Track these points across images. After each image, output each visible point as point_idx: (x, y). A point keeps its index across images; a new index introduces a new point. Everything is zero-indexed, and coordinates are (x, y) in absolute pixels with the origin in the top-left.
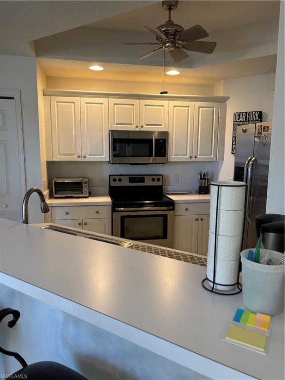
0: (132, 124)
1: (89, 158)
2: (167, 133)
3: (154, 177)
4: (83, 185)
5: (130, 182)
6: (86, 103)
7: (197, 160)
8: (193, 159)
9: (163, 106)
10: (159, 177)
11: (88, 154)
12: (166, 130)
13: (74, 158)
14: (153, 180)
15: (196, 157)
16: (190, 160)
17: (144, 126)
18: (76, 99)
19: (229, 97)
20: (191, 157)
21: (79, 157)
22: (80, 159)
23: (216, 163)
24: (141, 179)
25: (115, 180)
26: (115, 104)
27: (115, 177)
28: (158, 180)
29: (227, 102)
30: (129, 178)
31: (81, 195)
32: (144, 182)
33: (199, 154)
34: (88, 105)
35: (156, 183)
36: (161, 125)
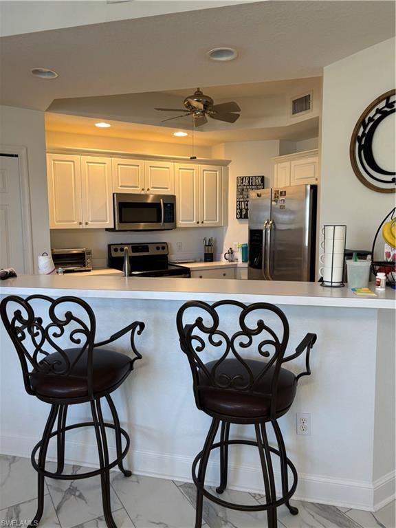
0: (136, 187)
1: (92, 225)
2: (174, 197)
3: (158, 245)
4: (86, 256)
5: (133, 252)
6: (87, 162)
7: (204, 225)
8: (200, 225)
9: (168, 168)
10: (164, 246)
11: (90, 220)
12: (173, 194)
13: (75, 225)
14: (158, 248)
15: (202, 222)
16: (196, 225)
17: (151, 189)
18: (76, 158)
19: (230, 161)
20: (198, 223)
21: (80, 223)
22: (81, 227)
23: (220, 228)
24: (144, 247)
25: (116, 250)
26: (119, 164)
27: (116, 247)
28: (163, 248)
29: (229, 166)
30: (132, 247)
31: (84, 269)
32: (148, 251)
33: (205, 219)
34: (89, 164)
35: (161, 252)
36: (167, 188)
